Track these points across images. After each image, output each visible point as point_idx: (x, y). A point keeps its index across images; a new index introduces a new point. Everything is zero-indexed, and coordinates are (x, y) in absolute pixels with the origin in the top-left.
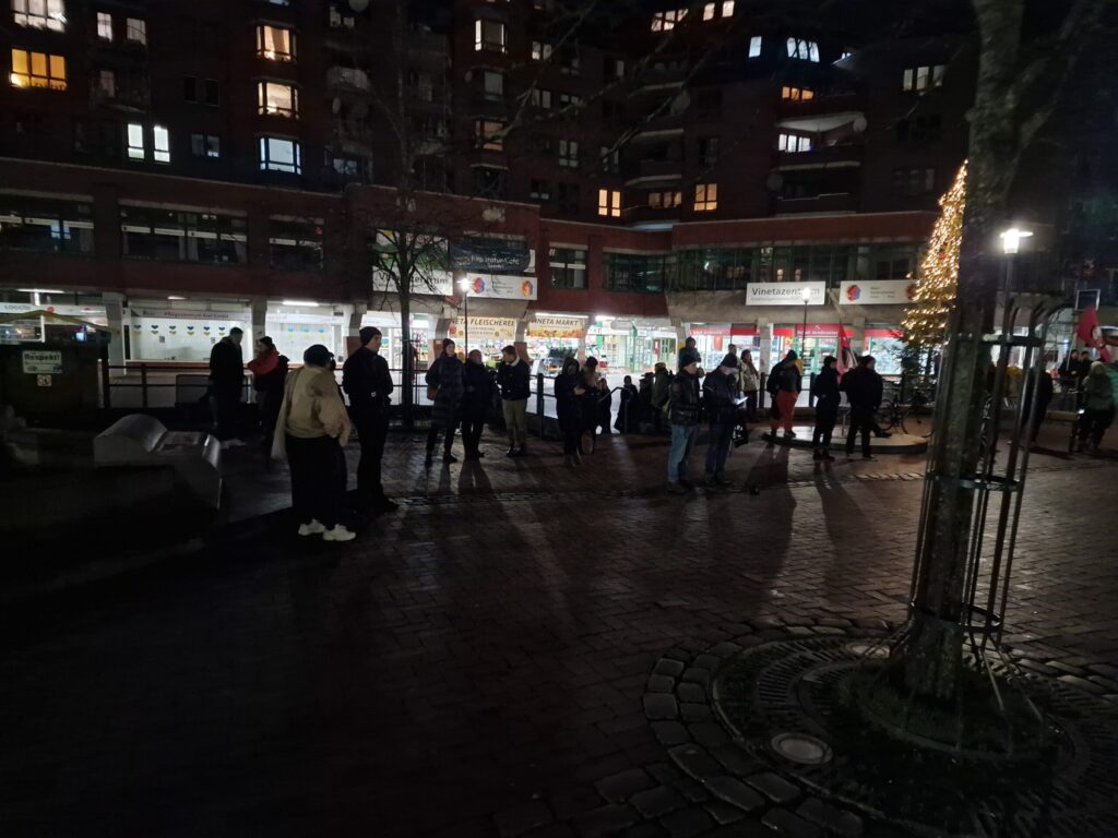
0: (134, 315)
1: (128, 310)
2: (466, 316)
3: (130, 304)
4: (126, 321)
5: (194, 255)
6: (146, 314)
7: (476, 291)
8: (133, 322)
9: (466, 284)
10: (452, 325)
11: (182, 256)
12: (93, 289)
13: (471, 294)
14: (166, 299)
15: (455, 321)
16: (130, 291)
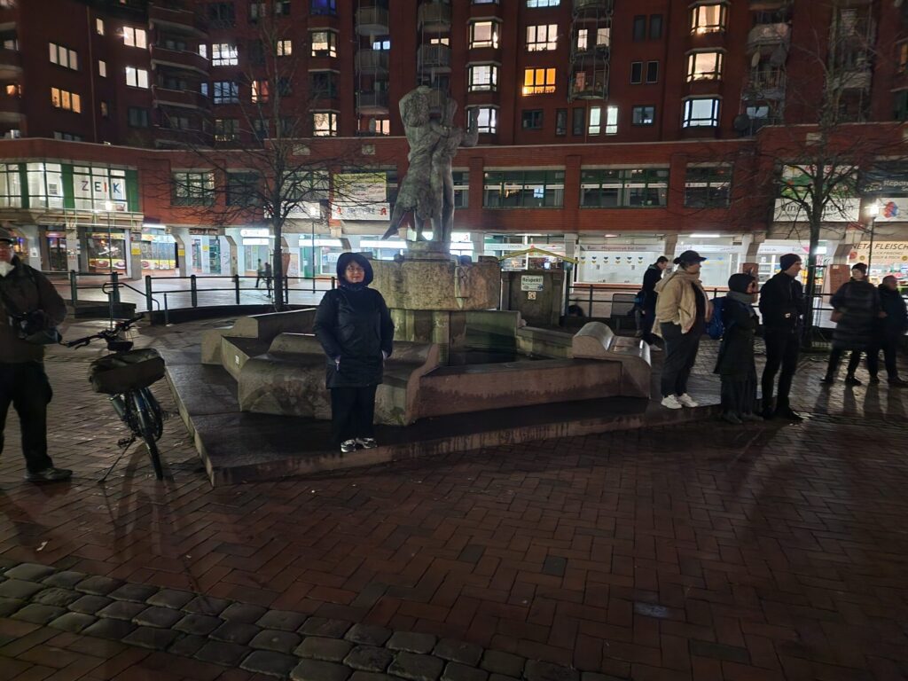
0: (582, 249)
1: (578, 246)
2: (872, 241)
3: (580, 241)
4: (577, 254)
5: (627, 202)
6: (590, 249)
7: (887, 216)
8: (581, 254)
9: (876, 210)
10: (853, 250)
11: (619, 204)
12: (558, 232)
13: (881, 218)
14: (603, 236)
15: (857, 246)
16: (581, 232)
